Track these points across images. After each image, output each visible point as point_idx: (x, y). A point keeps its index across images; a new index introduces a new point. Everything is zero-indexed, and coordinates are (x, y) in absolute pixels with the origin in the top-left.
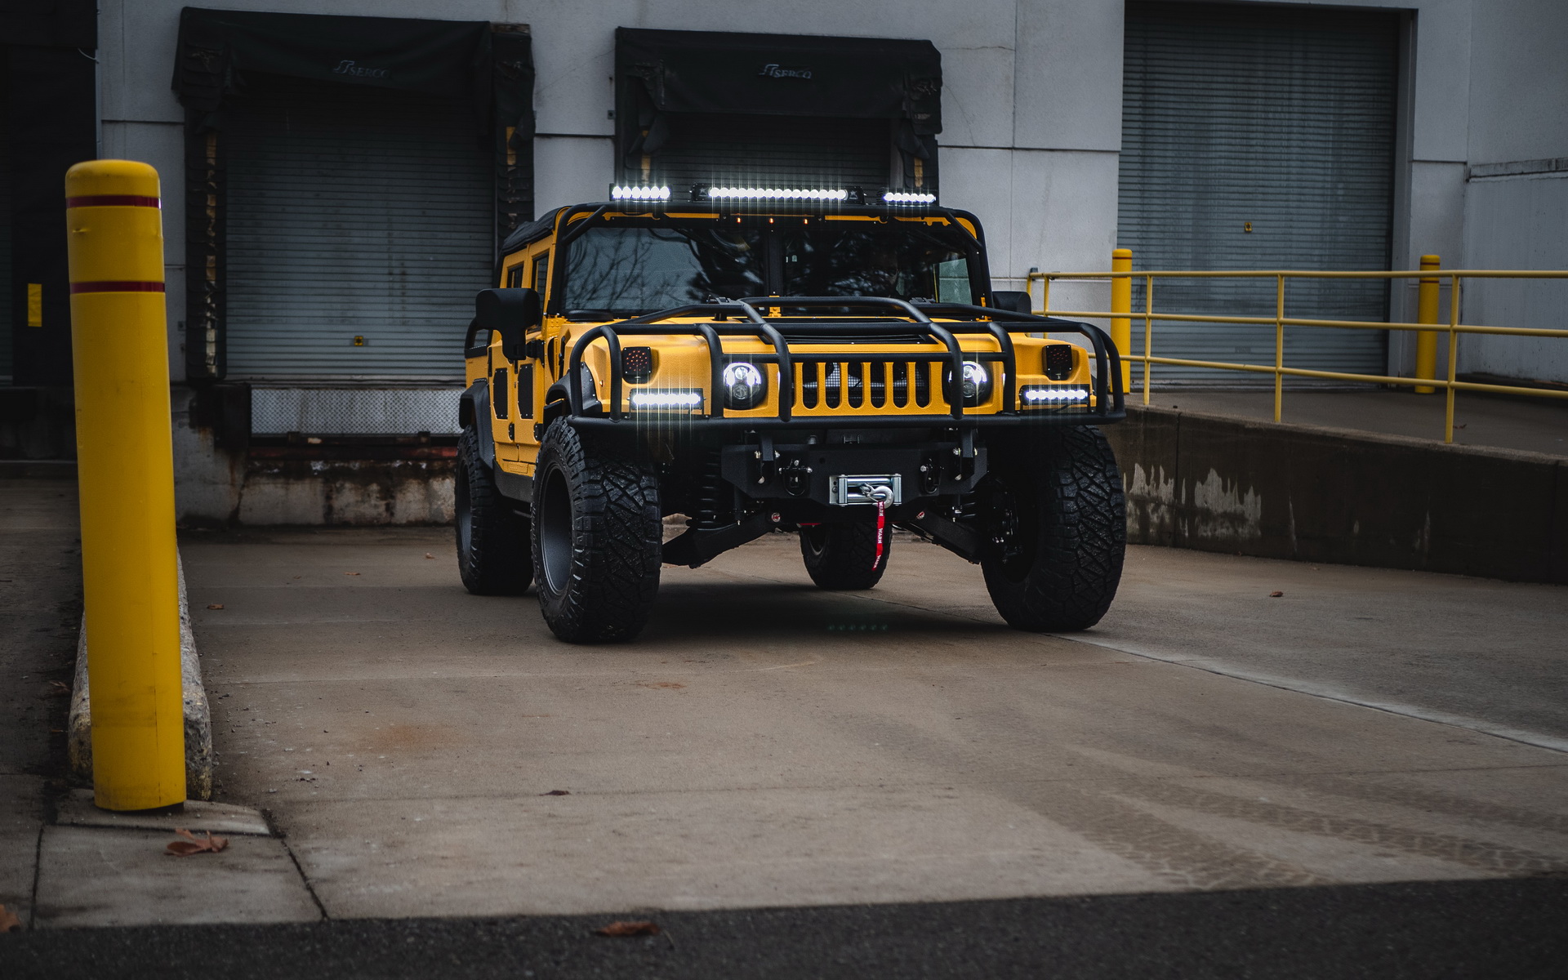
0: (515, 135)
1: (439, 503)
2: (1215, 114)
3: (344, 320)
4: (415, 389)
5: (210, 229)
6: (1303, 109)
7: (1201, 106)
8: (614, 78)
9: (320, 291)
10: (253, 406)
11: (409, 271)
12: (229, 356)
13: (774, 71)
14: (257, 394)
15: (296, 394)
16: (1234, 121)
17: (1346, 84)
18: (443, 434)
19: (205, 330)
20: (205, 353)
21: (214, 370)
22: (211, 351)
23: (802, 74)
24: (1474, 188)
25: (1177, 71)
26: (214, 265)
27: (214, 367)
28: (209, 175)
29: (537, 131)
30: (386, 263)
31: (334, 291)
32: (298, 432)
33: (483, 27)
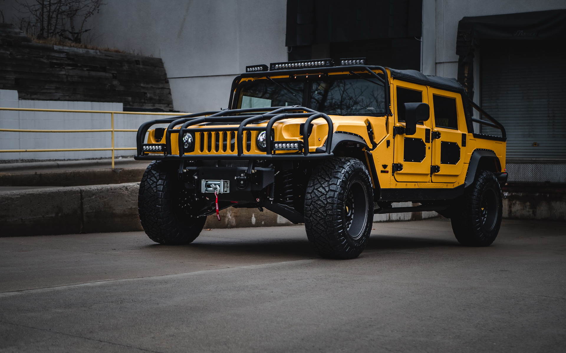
3: (530, 136)
9: (521, 125)
11: (556, 115)
18: (554, 182)
30: (547, 112)
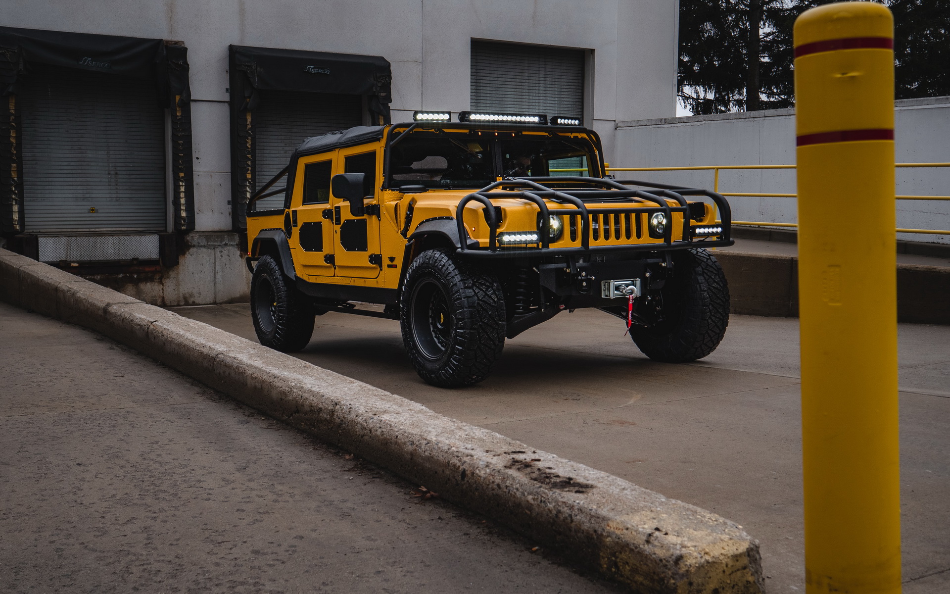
0: (180, 99)
1: (144, 296)
2: (507, 96)
3: (84, 199)
4: (130, 235)
5: (13, 149)
6: (545, 95)
7: (502, 93)
8: (228, 71)
9: (70, 183)
10: (39, 247)
11: (118, 172)
12: (26, 220)
13: (311, 70)
14: (41, 240)
15: (64, 239)
16: (515, 100)
17: (563, 84)
18: (146, 259)
19: (12, 205)
20: (13, 218)
21: (18, 227)
22: (16, 217)
23: (325, 71)
24: (619, 132)
25: (490, 75)
26: (16, 169)
27: (18, 225)
28: (11, 119)
29: (192, 99)
30: (107, 168)
31: (79, 183)
32: (66, 260)
33: (160, 42)
